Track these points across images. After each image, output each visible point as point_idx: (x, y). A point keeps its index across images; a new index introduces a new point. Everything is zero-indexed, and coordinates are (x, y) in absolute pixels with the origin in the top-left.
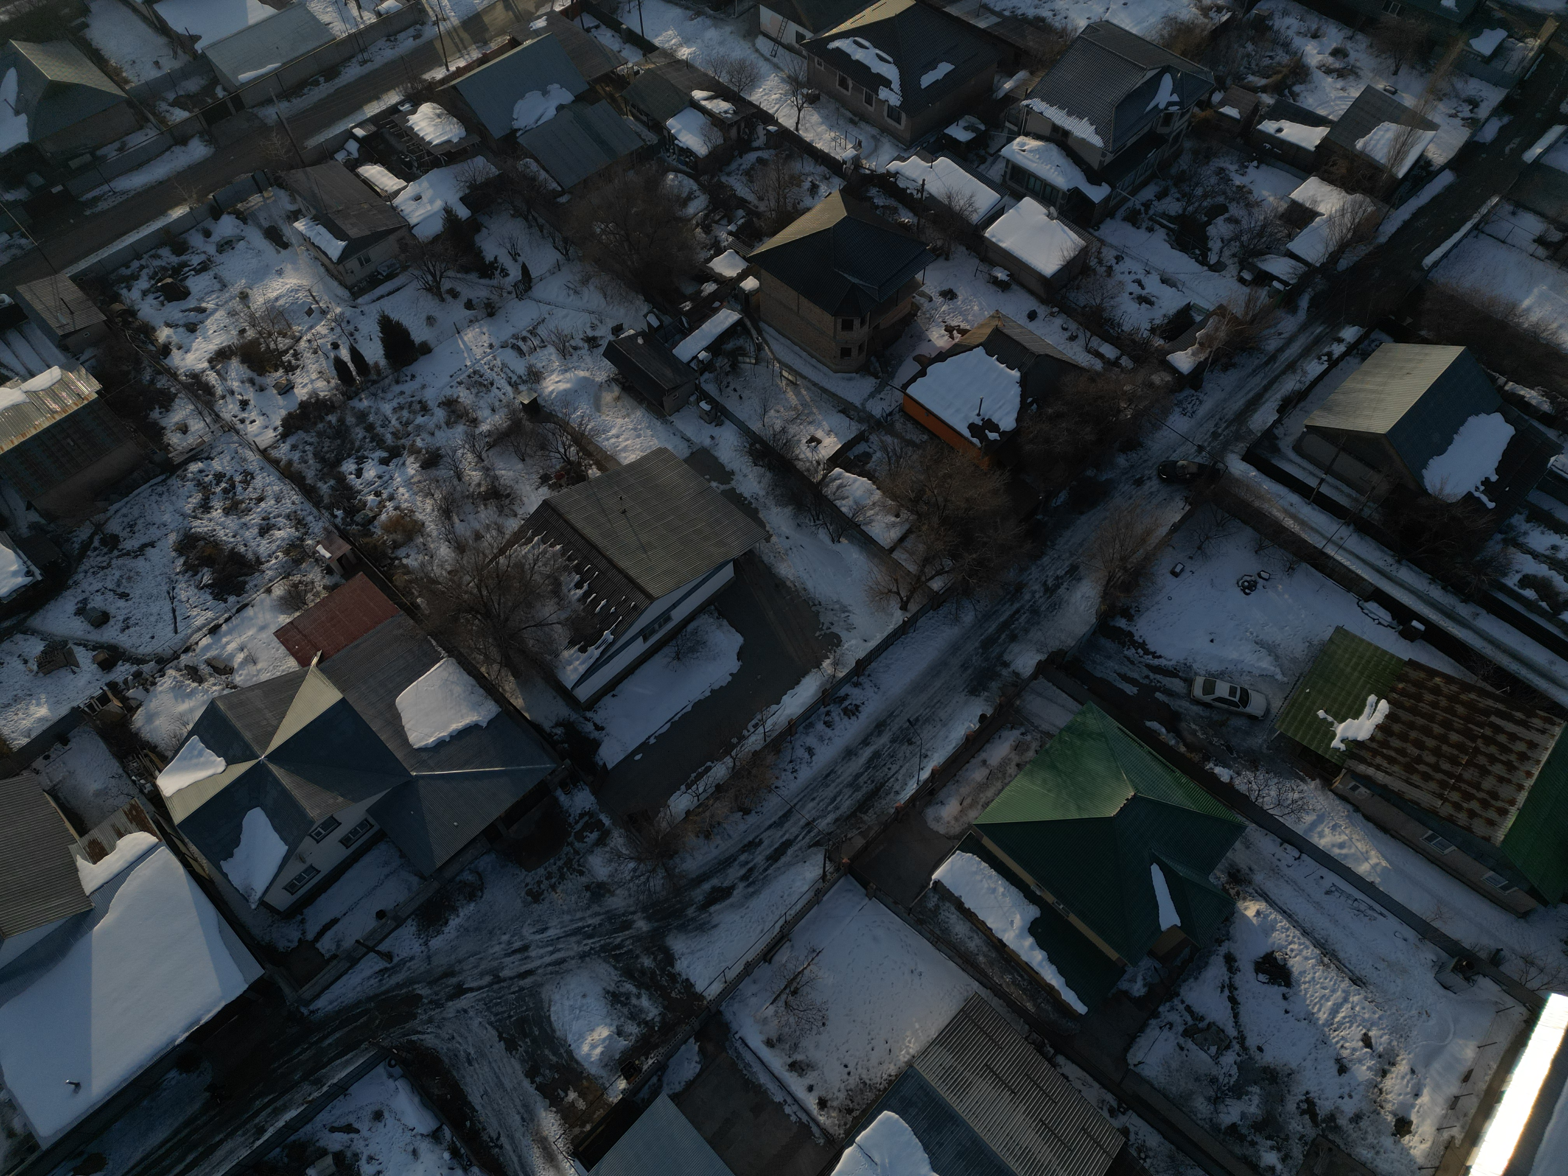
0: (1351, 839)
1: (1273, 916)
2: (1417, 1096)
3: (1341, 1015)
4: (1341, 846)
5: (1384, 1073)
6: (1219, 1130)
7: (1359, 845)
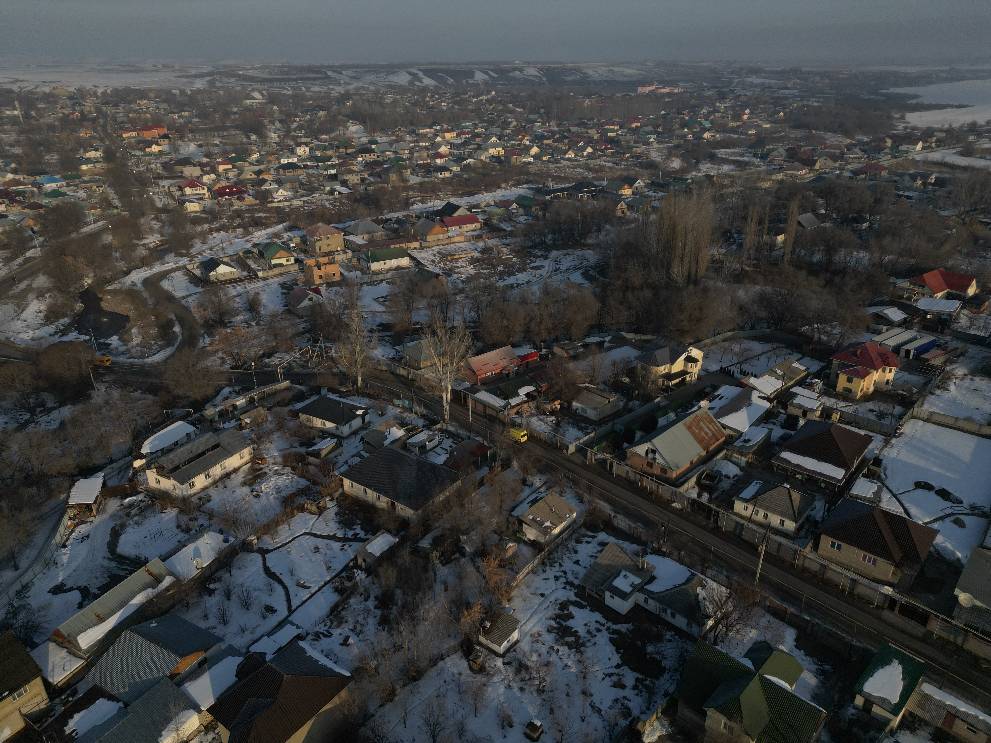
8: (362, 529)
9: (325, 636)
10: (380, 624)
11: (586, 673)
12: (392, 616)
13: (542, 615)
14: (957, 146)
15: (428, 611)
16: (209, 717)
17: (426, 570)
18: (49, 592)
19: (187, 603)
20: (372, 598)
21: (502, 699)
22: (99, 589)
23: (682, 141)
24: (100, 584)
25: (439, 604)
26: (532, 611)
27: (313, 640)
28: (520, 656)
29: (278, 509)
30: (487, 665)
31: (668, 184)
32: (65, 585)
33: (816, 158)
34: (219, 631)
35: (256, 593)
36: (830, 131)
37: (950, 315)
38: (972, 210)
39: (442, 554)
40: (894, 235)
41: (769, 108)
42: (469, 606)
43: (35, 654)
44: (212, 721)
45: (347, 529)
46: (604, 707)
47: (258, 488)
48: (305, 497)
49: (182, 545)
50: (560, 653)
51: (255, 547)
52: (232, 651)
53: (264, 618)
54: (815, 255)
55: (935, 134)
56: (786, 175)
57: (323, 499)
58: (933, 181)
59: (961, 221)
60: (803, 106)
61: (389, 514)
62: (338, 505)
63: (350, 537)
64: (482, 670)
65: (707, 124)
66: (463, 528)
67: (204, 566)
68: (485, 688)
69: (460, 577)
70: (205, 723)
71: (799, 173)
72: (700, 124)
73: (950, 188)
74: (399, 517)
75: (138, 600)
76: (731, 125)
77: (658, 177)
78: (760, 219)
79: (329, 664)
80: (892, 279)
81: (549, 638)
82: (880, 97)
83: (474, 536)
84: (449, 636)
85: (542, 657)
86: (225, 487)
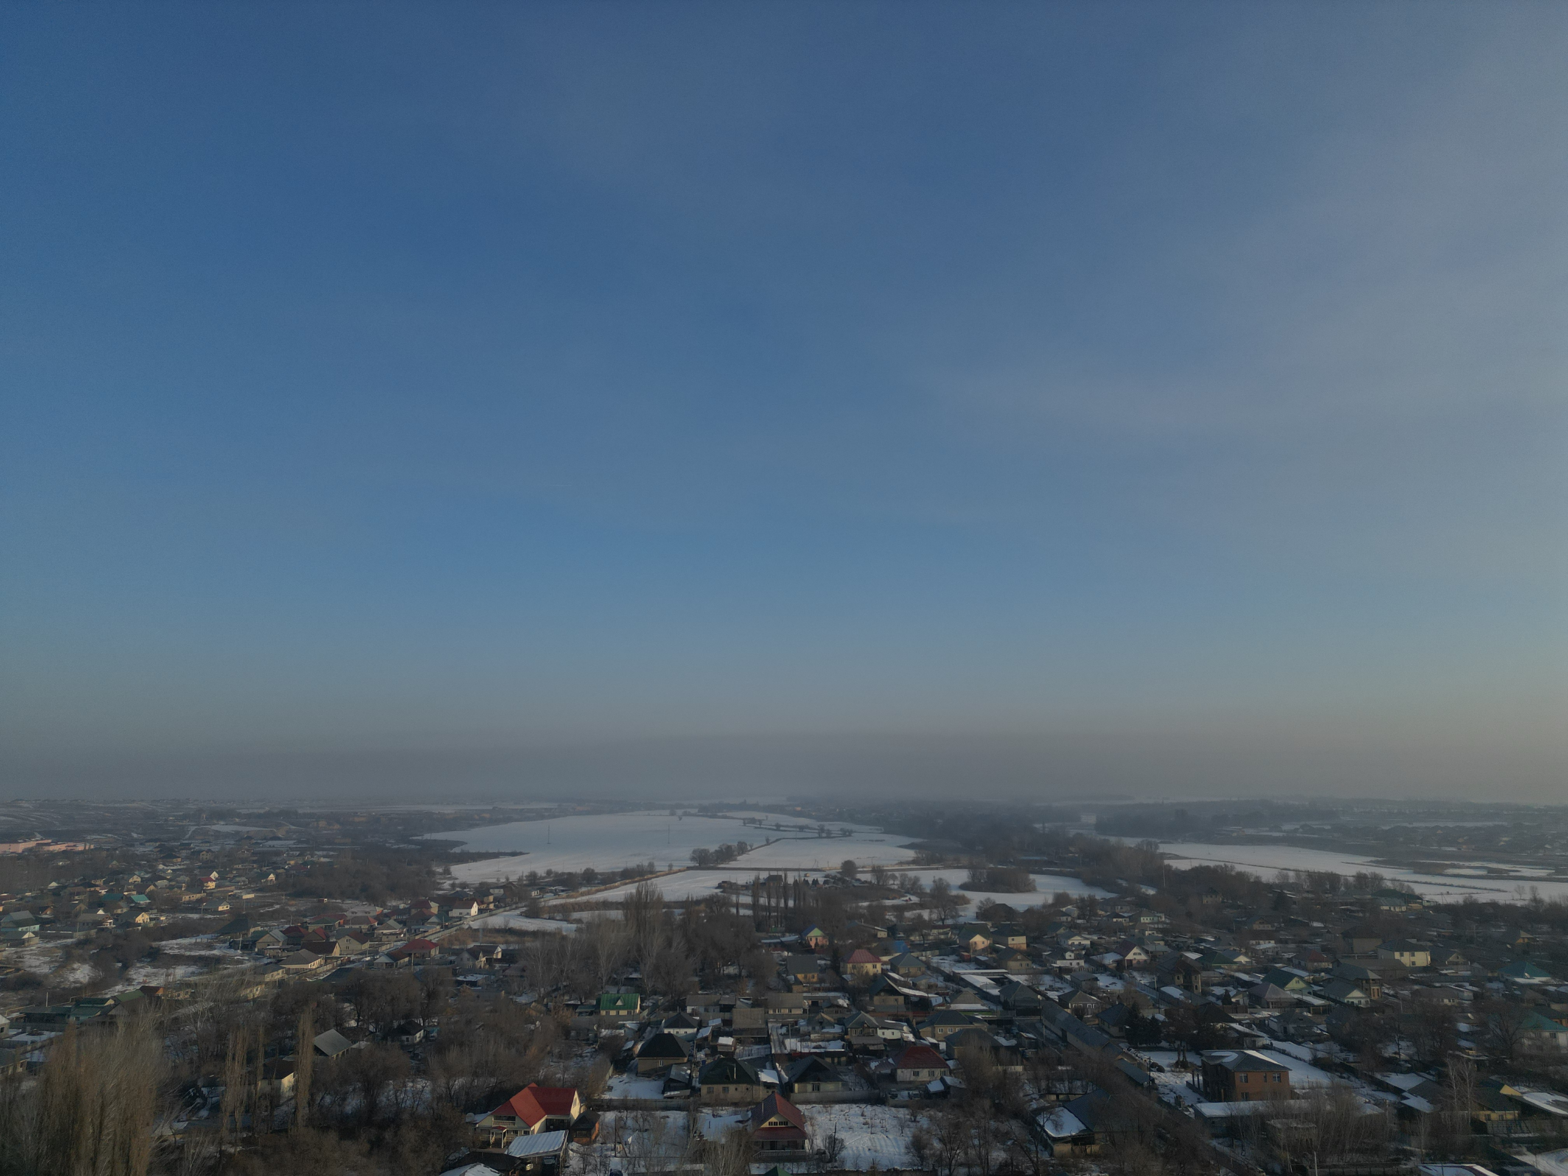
14: (520, 905)
23: (93, 932)
31: (64, 1014)
33: (333, 940)
36: (349, 898)
37: (556, 1157)
38: (554, 991)
40: (461, 1044)
41: (251, 870)
54: (349, 1100)
55: (491, 891)
56: (288, 972)
58: (500, 956)
59: (544, 1009)
60: (305, 863)
65: (143, 901)
71: (309, 966)
72: (129, 900)
73: (521, 963)
76: (186, 898)
77: (41, 1003)
78: (248, 1053)
80: (470, 1117)
82: (413, 846)
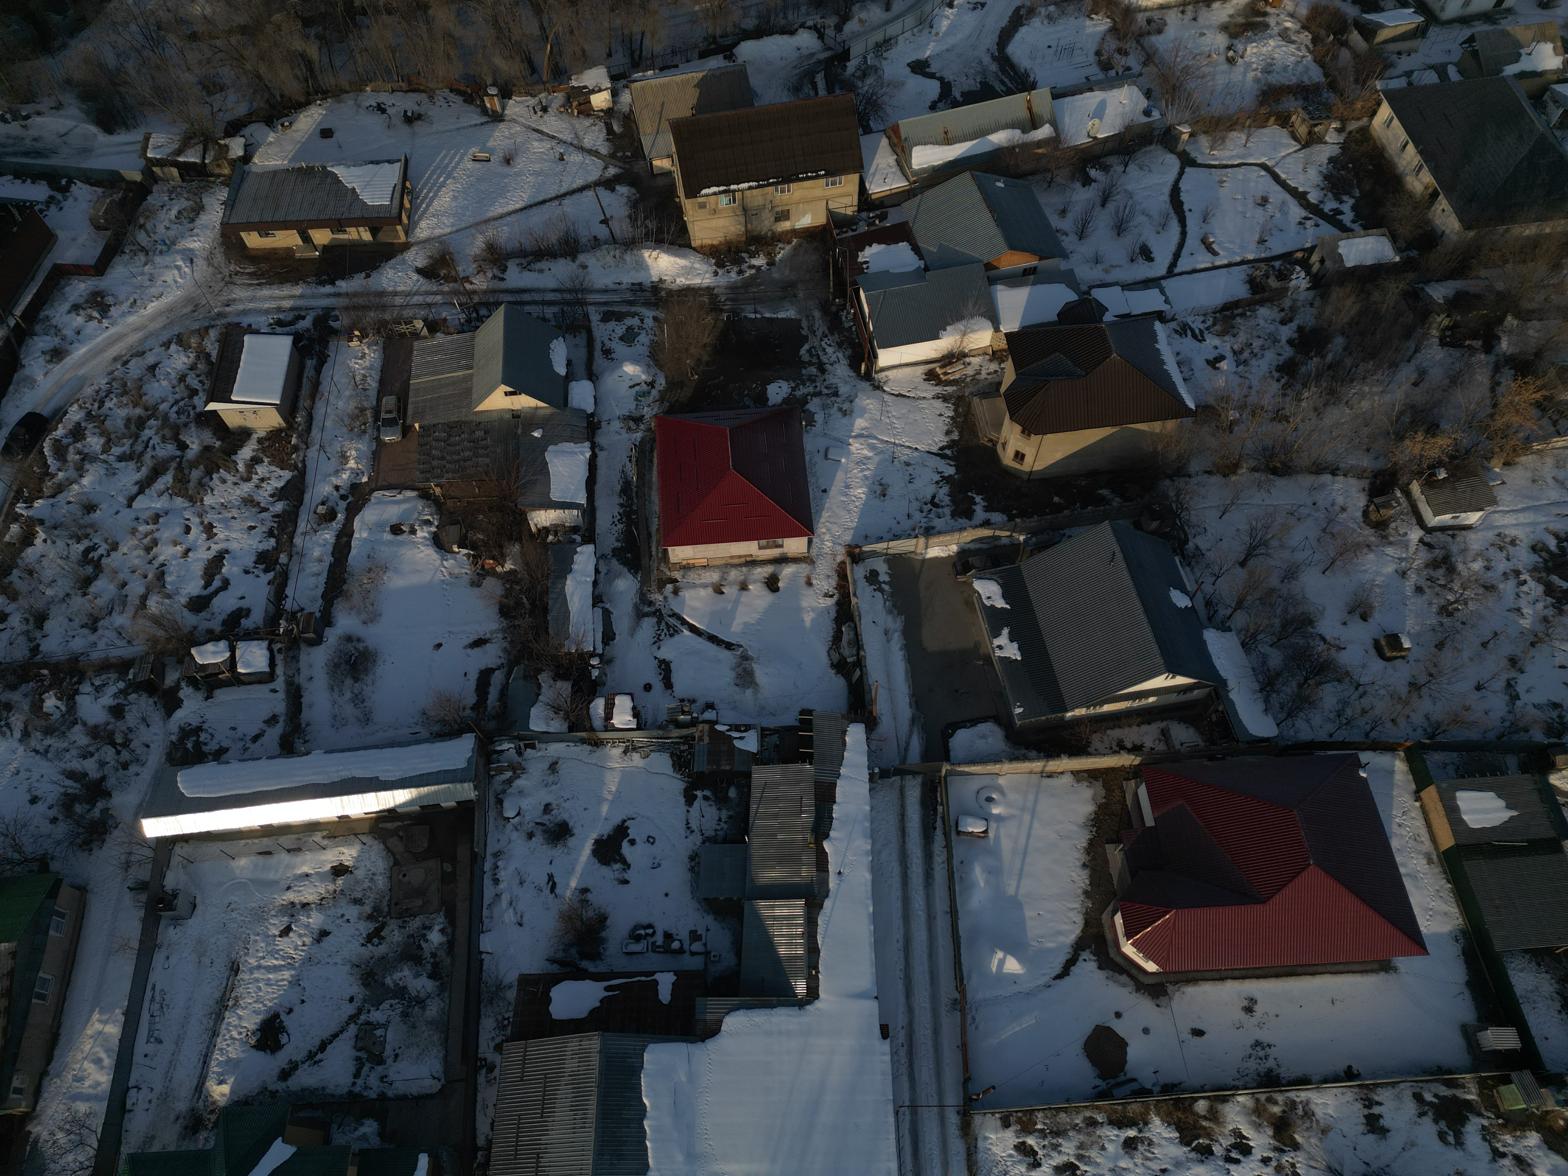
0: (84, 1059)
1: (216, 1069)
2: (307, 875)
3: (275, 962)
4: (98, 1061)
5: (305, 905)
6: (442, 984)
7: (87, 1048)
8: (1354, 208)
9: (1194, 336)
10: (1279, 369)
11: (1541, 641)
12: (1304, 369)
13: (1544, 519)
15: (1362, 396)
16: (1003, 344)
17: (1407, 334)
18: (908, 65)
19: (1052, 179)
20: (1294, 325)
21: (1379, 580)
22: (963, 94)
24: (966, 88)
25: (1387, 398)
26: (1531, 503)
27: (1176, 331)
28: (1454, 549)
29: (1249, 101)
30: (1393, 525)
32: (929, 66)
34: (1069, 242)
35: (1141, 219)
39: (1453, 327)
42: (1433, 429)
43: (865, 140)
44: (1004, 350)
45: (1330, 195)
46: (1525, 698)
47: (1240, 47)
48: (1300, 102)
49: (1088, 86)
50: (1525, 588)
51: (1180, 147)
52: (1069, 279)
53: (1132, 261)
57: (1326, 122)
61: (1415, 208)
62: (1344, 146)
63: (1326, 210)
64: (1381, 526)
66: (1526, 305)
67: (1100, 136)
68: (1365, 550)
69: (1455, 380)
70: (996, 348)
74: (1428, 222)
75: (999, 138)
79: (1177, 377)
81: (1524, 558)
83: (1534, 331)
84: (1368, 450)
85: (1489, 574)
86: (1195, 19)
